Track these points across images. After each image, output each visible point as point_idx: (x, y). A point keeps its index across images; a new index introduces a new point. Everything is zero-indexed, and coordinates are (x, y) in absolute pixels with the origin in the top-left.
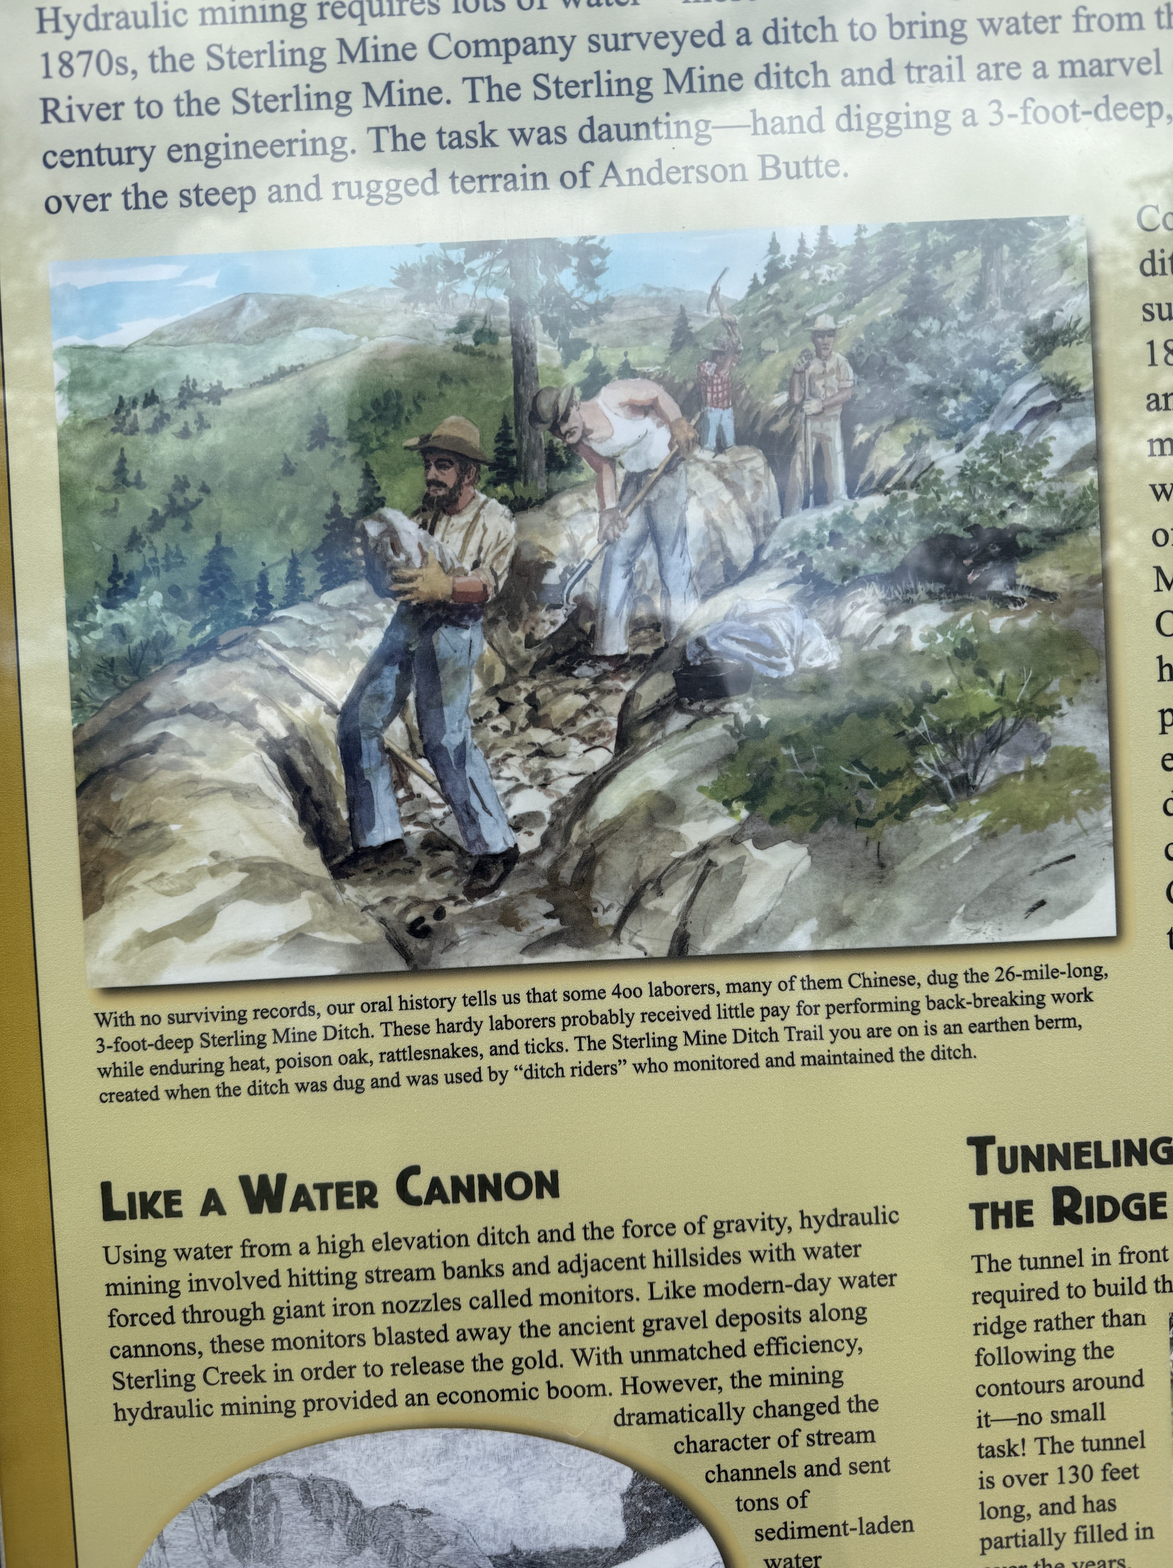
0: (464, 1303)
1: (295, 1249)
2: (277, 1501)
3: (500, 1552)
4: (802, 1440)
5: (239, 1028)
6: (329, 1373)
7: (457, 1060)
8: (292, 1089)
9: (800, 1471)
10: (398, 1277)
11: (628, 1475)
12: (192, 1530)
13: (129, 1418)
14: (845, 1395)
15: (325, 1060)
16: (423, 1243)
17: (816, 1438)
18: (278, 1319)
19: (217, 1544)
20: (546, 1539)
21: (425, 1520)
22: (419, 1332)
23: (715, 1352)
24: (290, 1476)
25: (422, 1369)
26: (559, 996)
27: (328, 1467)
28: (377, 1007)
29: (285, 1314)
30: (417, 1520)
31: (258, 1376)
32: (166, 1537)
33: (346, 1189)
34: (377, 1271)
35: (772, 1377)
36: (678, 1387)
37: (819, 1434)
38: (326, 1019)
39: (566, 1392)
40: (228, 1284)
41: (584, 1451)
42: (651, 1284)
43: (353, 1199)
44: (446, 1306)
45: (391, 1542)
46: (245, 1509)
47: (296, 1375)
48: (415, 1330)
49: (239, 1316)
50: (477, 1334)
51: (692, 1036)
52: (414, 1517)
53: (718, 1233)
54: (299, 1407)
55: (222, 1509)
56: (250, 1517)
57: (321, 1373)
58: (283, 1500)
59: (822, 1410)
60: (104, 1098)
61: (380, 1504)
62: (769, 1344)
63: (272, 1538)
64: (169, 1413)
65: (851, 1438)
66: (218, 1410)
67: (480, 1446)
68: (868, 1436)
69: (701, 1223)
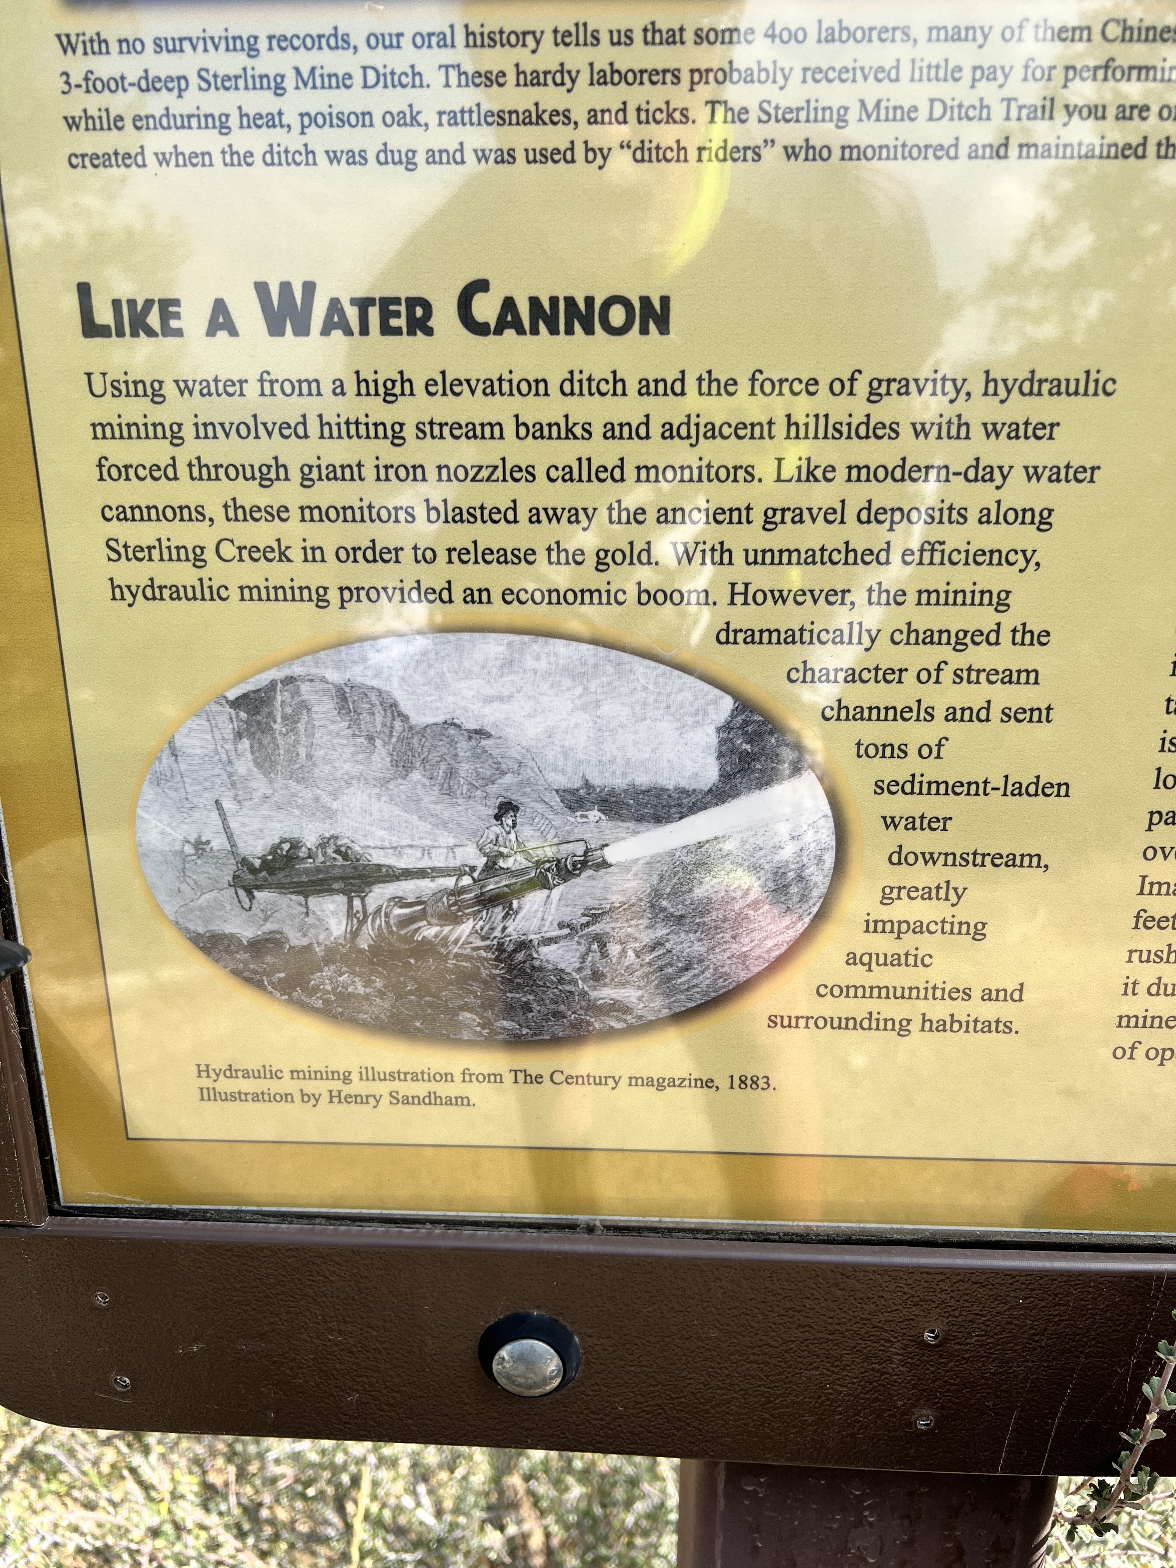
0: (540, 472)
1: (327, 388)
2: (309, 710)
3: (569, 786)
4: (947, 675)
5: (249, 63)
6: (370, 555)
7: (542, 128)
8: (322, 158)
9: (940, 714)
10: (457, 432)
11: (727, 704)
12: (209, 737)
13: (129, 598)
14: (1008, 621)
15: (364, 118)
16: (491, 388)
17: (965, 675)
18: (306, 481)
19: (238, 755)
20: (624, 774)
21: (484, 742)
22: (482, 508)
23: (851, 555)
24: (323, 680)
25: (485, 556)
26: (689, 36)
27: (370, 672)
28: (434, 40)
29: (315, 475)
30: (473, 743)
31: (282, 554)
32: (178, 744)
33: (392, 308)
34: (431, 423)
35: (920, 592)
36: (800, 599)
37: (969, 669)
38: (366, 56)
39: (660, 597)
40: (243, 431)
41: (676, 672)
42: (780, 460)
43: (400, 322)
44: (517, 475)
45: (443, 766)
46: (271, 715)
47: (330, 555)
48: (477, 505)
49: (257, 474)
50: (554, 516)
51: (870, 107)
52: (470, 738)
53: (874, 396)
54: (333, 596)
55: (243, 715)
56: (275, 726)
57: (359, 554)
58: (315, 709)
59: (977, 639)
60: (74, 161)
61: (430, 720)
62: (922, 550)
63: (302, 752)
64: (177, 593)
65: (1009, 678)
66: (235, 594)
67: (552, 659)
68: (1031, 676)
69: (852, 379)
